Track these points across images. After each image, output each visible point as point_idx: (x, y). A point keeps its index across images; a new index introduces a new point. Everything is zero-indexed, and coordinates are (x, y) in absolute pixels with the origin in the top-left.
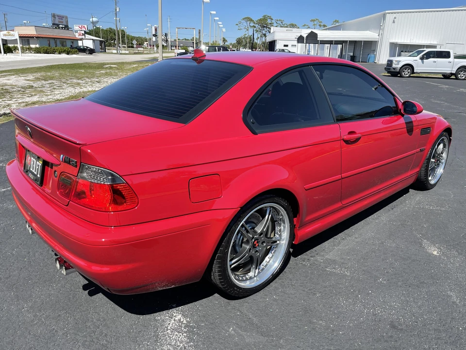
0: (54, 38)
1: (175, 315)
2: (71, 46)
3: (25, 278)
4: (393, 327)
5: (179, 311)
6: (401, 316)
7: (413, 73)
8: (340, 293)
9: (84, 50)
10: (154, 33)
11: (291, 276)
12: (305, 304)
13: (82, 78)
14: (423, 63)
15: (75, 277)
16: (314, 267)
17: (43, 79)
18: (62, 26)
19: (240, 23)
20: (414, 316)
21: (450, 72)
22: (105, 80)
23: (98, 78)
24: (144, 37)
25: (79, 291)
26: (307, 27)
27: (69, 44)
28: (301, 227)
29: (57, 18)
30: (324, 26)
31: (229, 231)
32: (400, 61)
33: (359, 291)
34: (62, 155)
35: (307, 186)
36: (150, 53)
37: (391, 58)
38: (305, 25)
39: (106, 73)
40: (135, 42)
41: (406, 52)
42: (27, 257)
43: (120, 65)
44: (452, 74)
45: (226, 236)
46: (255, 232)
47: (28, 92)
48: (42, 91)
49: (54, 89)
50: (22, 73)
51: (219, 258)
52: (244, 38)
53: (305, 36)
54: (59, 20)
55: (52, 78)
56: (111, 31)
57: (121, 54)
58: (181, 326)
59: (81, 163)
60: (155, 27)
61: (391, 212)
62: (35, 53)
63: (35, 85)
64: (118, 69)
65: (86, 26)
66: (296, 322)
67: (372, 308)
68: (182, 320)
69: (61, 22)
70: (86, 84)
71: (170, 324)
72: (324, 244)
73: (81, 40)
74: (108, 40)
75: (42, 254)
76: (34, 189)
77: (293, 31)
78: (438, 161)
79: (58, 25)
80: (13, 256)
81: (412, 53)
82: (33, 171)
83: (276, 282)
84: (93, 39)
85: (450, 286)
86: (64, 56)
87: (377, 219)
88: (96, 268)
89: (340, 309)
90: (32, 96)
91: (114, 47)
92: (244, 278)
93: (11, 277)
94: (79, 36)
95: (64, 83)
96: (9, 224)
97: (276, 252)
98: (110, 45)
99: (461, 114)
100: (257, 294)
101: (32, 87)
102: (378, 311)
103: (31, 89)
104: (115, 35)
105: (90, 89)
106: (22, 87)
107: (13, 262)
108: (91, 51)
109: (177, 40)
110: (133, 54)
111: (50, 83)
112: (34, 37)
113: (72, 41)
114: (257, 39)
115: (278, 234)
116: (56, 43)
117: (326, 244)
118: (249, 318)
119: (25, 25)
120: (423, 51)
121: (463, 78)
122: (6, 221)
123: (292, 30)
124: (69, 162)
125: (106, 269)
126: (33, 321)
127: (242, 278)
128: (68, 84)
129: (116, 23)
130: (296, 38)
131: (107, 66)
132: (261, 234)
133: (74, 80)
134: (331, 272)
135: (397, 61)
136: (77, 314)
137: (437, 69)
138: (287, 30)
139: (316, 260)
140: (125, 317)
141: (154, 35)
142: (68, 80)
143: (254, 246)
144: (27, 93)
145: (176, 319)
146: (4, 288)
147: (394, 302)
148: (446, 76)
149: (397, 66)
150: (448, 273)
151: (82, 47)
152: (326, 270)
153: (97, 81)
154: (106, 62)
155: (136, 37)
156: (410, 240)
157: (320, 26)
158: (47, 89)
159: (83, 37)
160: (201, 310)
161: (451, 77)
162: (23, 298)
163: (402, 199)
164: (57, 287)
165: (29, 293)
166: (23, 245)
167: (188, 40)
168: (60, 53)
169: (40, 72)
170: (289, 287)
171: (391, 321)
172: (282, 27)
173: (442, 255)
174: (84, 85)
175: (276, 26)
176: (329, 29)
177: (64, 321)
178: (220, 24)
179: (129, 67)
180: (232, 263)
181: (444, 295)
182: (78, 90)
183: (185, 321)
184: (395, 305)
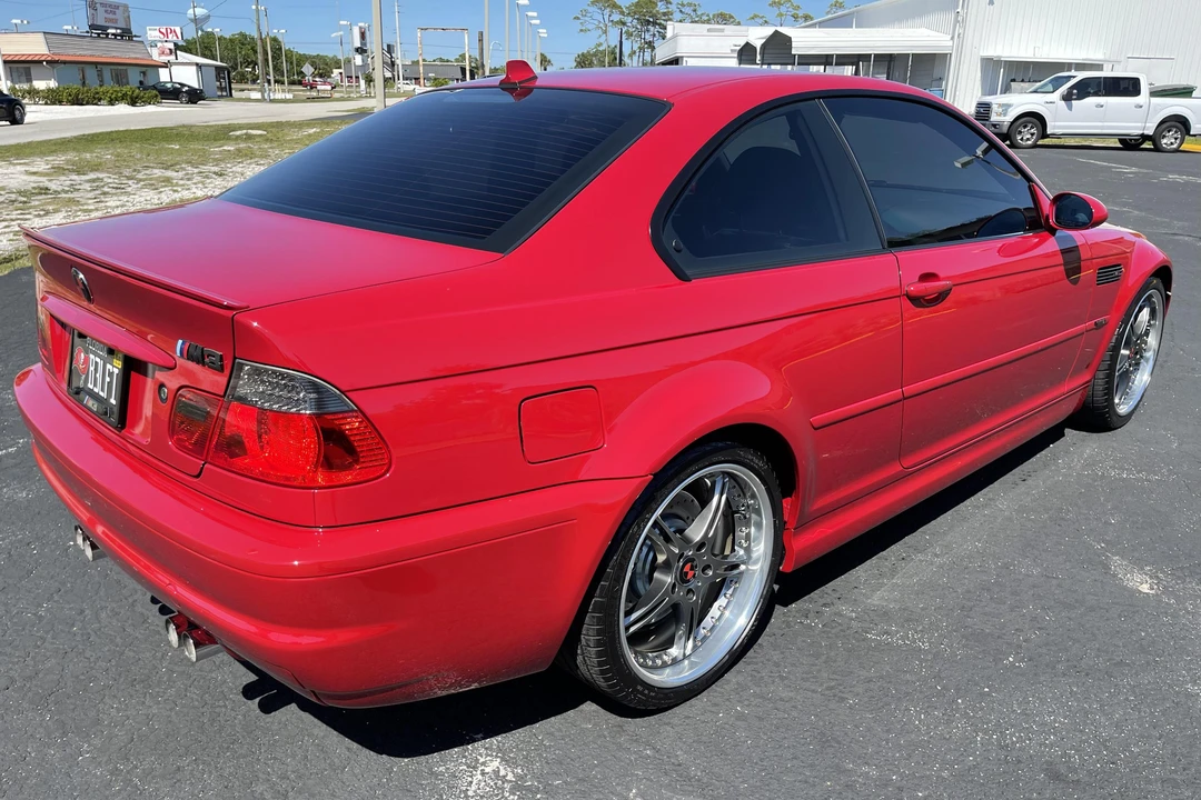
0: (96, 64)
1: (482, 760)
2: (141, 83)
3: (77, 677)
4: (1055, 776)
5: (491, 749)
6: (1073, 747)
7: (1044, 135)
8: (908, 694)
9: (173, 93)
10: (357, 44)
11: (776, 656)
12: (821, 723)
13: (176, 164)
14: (1070, 108)
15: (211, 671)
16: (833, 631)
17: (74, 171)
18: (113, 31)
19: (585, 13)
20: (1106, 748)
21: (1141, 132)
22: (238, 169)
23: (216, 165)
24: (331, 55)
25: (225, 706)
26: (761, 21)
27: (134, 77)
28: (802, 526)
29: (101, 10)
30: (807, 18)
31: (623, 538)
32: (1009, 106)
33: (958, 690)
34: (180, 342)
35: (818, 419)
36: (349, 99)
37: (987, 99)
38: (756, 16)
39: (239, 150)
40: (308, 69)
41: (1023, 81)
42: (78, 623)
43: (273, 130)
44: (1145, 138)
45: (616, 552)
46: (687, 541)
47: (37, 203)
48: (72, 201)
49: (105, 194)
50: (18, 156)
51: (599, 608)
52: (595, 55)
53: (758, 44)
54: (108, 16)
55: (96, 168)
56: (244, 40)
57: (272, 101)
58: (503, 789)
59: (235, 358)
60: (360, 28)
61: (1022, 488)
62: (46, 104)
63: (53, 186)
64: (267, 140)
65: (178, 30)
66: (800, 770)
67: (994, 732)
68: (502, 773)
69: (111, 20)
70: (189, 179)
71: (471, 782)
72: (853, 572)
73: (166, 65)
74: (237, 65)
75: (118, 614)
76: (99, 437)
77: (726, 33)
78: (1136, 354)
79: (104, 29)
80: (40, 621)
81: (1038, 84)
82: (96, 390)
83: (739, 672)
84: (197, 64)
85: (1191, 669)
86: (122, 109)
87: (985, 506)
88: (282, 638)
89: (913, 736)
90: (47, 213)
91: (254, 81)
92: (659, 662)
93: (40, 676)
94: (160, 55)
95: (129, 178)
96: (20, 541)
97: (737, 595)
98: (242, 79)
99: (1176, 237)
100: (693, 701)
101: (45, 190)
102: (1012, 737)
103: (44, 196)
104: (255, 52)
105: (200, 193)
106: (20, 193)
107: (41, 638)
108: (194, 96)
109: (421, 63)
110: (303, 101)
111: (93, 181)
112: (41, 62)
113: (144, 69)
114: (630, 56)
115: (741, 547)
116: (100, 75)
117: (861, 572)
118: (677, 763)
119: (17, 30)
120: (1069, 78)
121: (1175, 146)
122: (13, 532)
123: (722, 30)
124: (200, 360)
125: (308, 640)
126: (109, 785)
127: (654, 662)
128: (141, 180)
129: (258, 20)
130: (732, 51)
131: (238, 133)
132: (701, 545)
133: (156, 171)
134: (879, 643)
135: (1004, 105)
136: (224, 763)
137: (1106, 124)
138: (709, 30)
139: (839, 614)
140: (352, 769)
141: (357, 50)
142: (139, 172)
143: (683, 578)
144: (34, 207)
145: (487, 770)
146: (25, 705)
147: (1049, 715)
148: (1130, 144)
149: (1001, 118)
150: (1183, 639)
151: (169, 85)
152: (865, 639)
153: (215, 173)
154: (236, 122)
155: (310, 56)
156: (1077, 557)
157: (795, 17)
158: (85, 194)
159: (172, 58)
160: (550, 746)
161: (1143, 146)
162: (76, 728)
163: (1046, 456)
164: (165, 697)
165: (92, 714)
166: (66, 592)
167: (448, 61)
168: (111, 103)
169: (65, 152)
170: (774, 682)
171: (1046, 762)
172: (696, 22)
173: (1163, 593)
174: (181, 182)
175: (681, 21)
176: (822, 24)
177: (192, 784)
178: (533, 18)
179: (296, 135)
180: (629, 622)
181: (1178, 693)
182: (167, 196)
183: (510, 774)
184: (1055, 721)
